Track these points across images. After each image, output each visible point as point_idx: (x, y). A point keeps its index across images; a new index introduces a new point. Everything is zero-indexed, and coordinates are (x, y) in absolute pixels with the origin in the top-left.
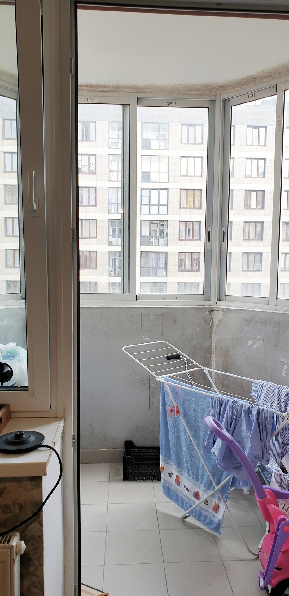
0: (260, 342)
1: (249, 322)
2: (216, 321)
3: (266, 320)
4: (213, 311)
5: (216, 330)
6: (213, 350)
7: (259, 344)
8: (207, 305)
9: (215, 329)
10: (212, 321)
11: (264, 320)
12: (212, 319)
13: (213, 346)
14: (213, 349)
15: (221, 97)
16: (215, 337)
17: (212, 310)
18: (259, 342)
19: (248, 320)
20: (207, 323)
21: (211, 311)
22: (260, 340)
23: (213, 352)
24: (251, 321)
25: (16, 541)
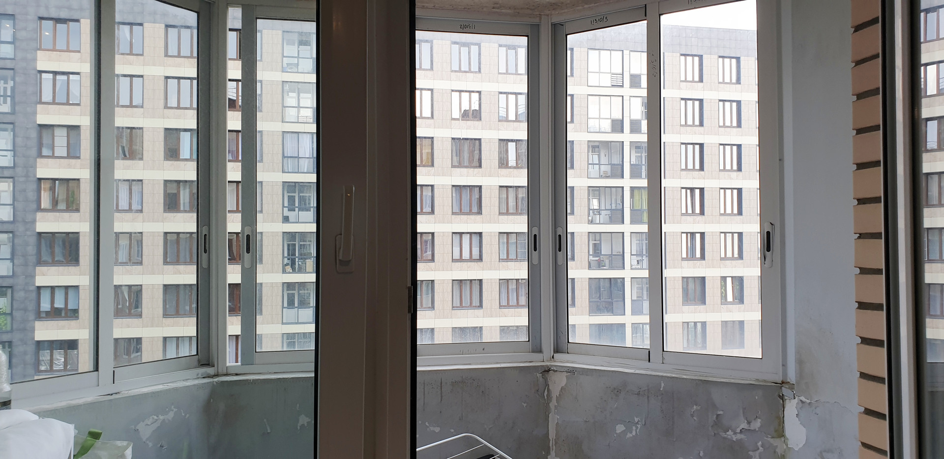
0: (639, 428)
1: (617, 392)
2: (555, 391)
3: (648, 390)
4: (549, 370)
5: (555, 406)
6: (551, 442)
7: (636, 432)
8: (537, 361)
9: (553, 404)
10: (549, 390)
11: (644, 389)
12: (547, 385)
13: (552, 435)
14: (551, 440)
15: (550, 20)
16: (554, 419)
17: (547, 369)
18: (637, 428)
19: (615, 389)
20: (540, 394)
21: (545, 371)
22: (639, 424)
23: (551, 445)
24: (620, 390)
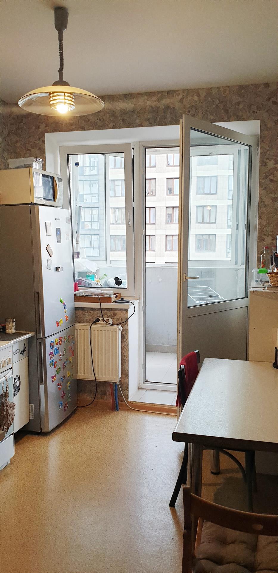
23: (238, 294)
25: (120, 326)
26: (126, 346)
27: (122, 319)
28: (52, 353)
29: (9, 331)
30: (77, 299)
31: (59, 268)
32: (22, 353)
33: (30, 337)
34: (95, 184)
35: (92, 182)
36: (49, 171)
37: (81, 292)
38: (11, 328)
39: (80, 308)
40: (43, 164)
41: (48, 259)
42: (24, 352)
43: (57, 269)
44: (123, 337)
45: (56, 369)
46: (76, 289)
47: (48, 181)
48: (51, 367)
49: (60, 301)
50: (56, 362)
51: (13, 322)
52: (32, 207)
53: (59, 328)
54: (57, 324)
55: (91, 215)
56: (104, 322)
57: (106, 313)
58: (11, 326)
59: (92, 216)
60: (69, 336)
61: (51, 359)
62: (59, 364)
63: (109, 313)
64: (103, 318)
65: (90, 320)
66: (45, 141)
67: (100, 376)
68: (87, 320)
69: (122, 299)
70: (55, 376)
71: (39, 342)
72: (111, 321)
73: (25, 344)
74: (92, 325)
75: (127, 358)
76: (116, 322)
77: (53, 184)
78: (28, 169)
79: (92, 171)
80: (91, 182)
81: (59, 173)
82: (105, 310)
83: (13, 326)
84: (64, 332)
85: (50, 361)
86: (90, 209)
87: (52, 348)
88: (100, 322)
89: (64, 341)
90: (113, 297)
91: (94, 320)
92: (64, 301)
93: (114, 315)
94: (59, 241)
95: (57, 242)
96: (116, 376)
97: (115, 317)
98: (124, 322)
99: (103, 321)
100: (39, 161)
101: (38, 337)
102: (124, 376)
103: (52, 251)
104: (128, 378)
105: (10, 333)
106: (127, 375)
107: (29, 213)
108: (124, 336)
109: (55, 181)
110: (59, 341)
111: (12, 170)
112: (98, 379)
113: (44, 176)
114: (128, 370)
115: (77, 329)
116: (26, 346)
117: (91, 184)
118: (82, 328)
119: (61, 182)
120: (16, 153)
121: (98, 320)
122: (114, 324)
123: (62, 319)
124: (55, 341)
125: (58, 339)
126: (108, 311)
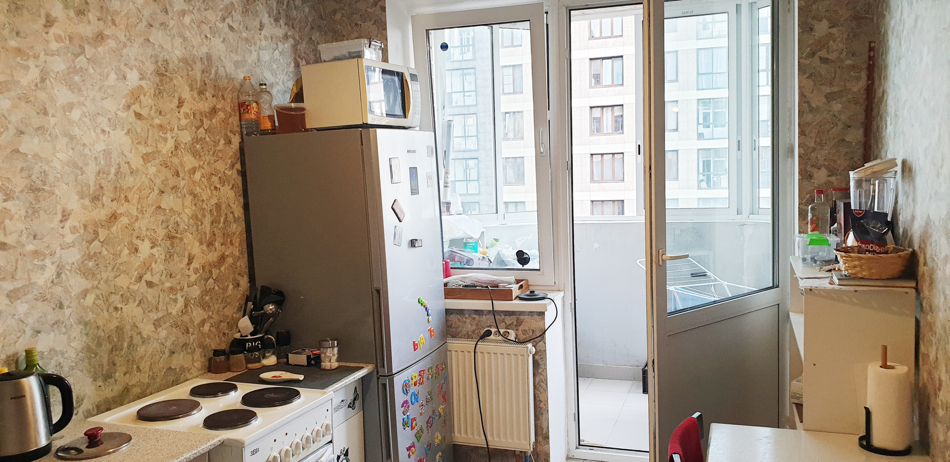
4: (744, 225)
9: (746, 245)
10: (743, 236)
12: (743, 233)
13: (745, 263)
14: (745, 266)
21: (741, 225)
23: (744, 270)
25: (530, 345)
26: (543, 382)
27: (533, 331)
28: (406, 402)
29: (326, 365)
30: (450, 293)
31: (416, 240)
32: (351, 406)
33: (364, 374)
34: (470, 74)
35: (465, 71)
36: (395, 63)
37: (457, 279)
38: (331, 358)
39: (455, 310)
40: (383, 50)
41: (395, 227)
42: (354, 403)
43: (413, 243)
44: (536, 364)
45: (415, 431)
46: (447, 274)
47: (394, 81)
48: (404, 429)
49: (419, 301)
50: (414, 419)
51: (333, 347)
52: (364, 131)
53: (419, 354)
54: (414, 347)
55: (465, 126)
56: (500, 338)
57: (504, 319)
58: (329, 355)
59: (466, 128)
60: (437, 367)
61: (405, 415)
62: (421, 422)
63: (509, 320)
64: (498, 328)
65: (473, 332)
66: (385, 8)
67: (496, 439)
68: (468, 331)
69: (531, 292)
70: (413, 446)
71: (382, 384)
72: (512, 336)
73: (356, 388)
74: (478, 343)
75: (546, 404)
76: (522, 337)
77: (401, 86)
78: (356, 60)
79: (465, 53)
80: (463, 71)
81: (413, 65)
82: (501, 314)
83: (334, 355)
84: (428, 359)
85: (403, 419)
86: (462, 116)
87: (406, 392)
88: (492, 337)
89: (428, 377)
90: (515, 288)
91: (482, 332)
92: (425, 302)
93: (517, 323)
94: (414, 191)
95: (412, 192)
96: (526, 440)
97: (520, 328)
98: (538, 337)
99: (498, 335)
100: (375, 45)
101: (380, 374)
102: (540, 439)
103: (402, 212)
104: (548, 443)
105: (329, 368)
106: (547, 437)
107: (360, 143)
108: (539, 365)
109: (406, 80)
110: (418, 378)
111: (326, 63)
112: (491, 444)
113: (384, 72)
114: (548, 428)
115: (451, 351)
116: (359, 392)
117: (463, 75)
118: (460, 347)
119: (417, 81)
120: (335, 32)
121: (489, 333)
122: (518, 342)
123: (422, 338)
124: (412, 379)
125: (417, 374)
126: (506, 315)
